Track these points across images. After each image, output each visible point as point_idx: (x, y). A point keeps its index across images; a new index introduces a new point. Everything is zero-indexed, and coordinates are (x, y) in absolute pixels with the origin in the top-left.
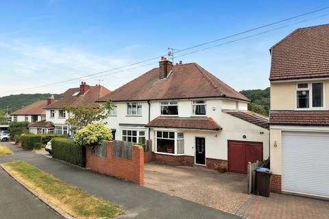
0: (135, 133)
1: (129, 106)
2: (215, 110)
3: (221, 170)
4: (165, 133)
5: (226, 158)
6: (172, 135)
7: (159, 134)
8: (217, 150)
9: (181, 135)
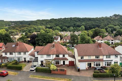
0: (50, 61)
1: (47, 55)
2: (66, 56)
3: (68, 66)
4: (57, 61)
5: (69, 64)
6: (59, 61)
7: (56, 61)
8: (67, 63)
9: (60, 61)
